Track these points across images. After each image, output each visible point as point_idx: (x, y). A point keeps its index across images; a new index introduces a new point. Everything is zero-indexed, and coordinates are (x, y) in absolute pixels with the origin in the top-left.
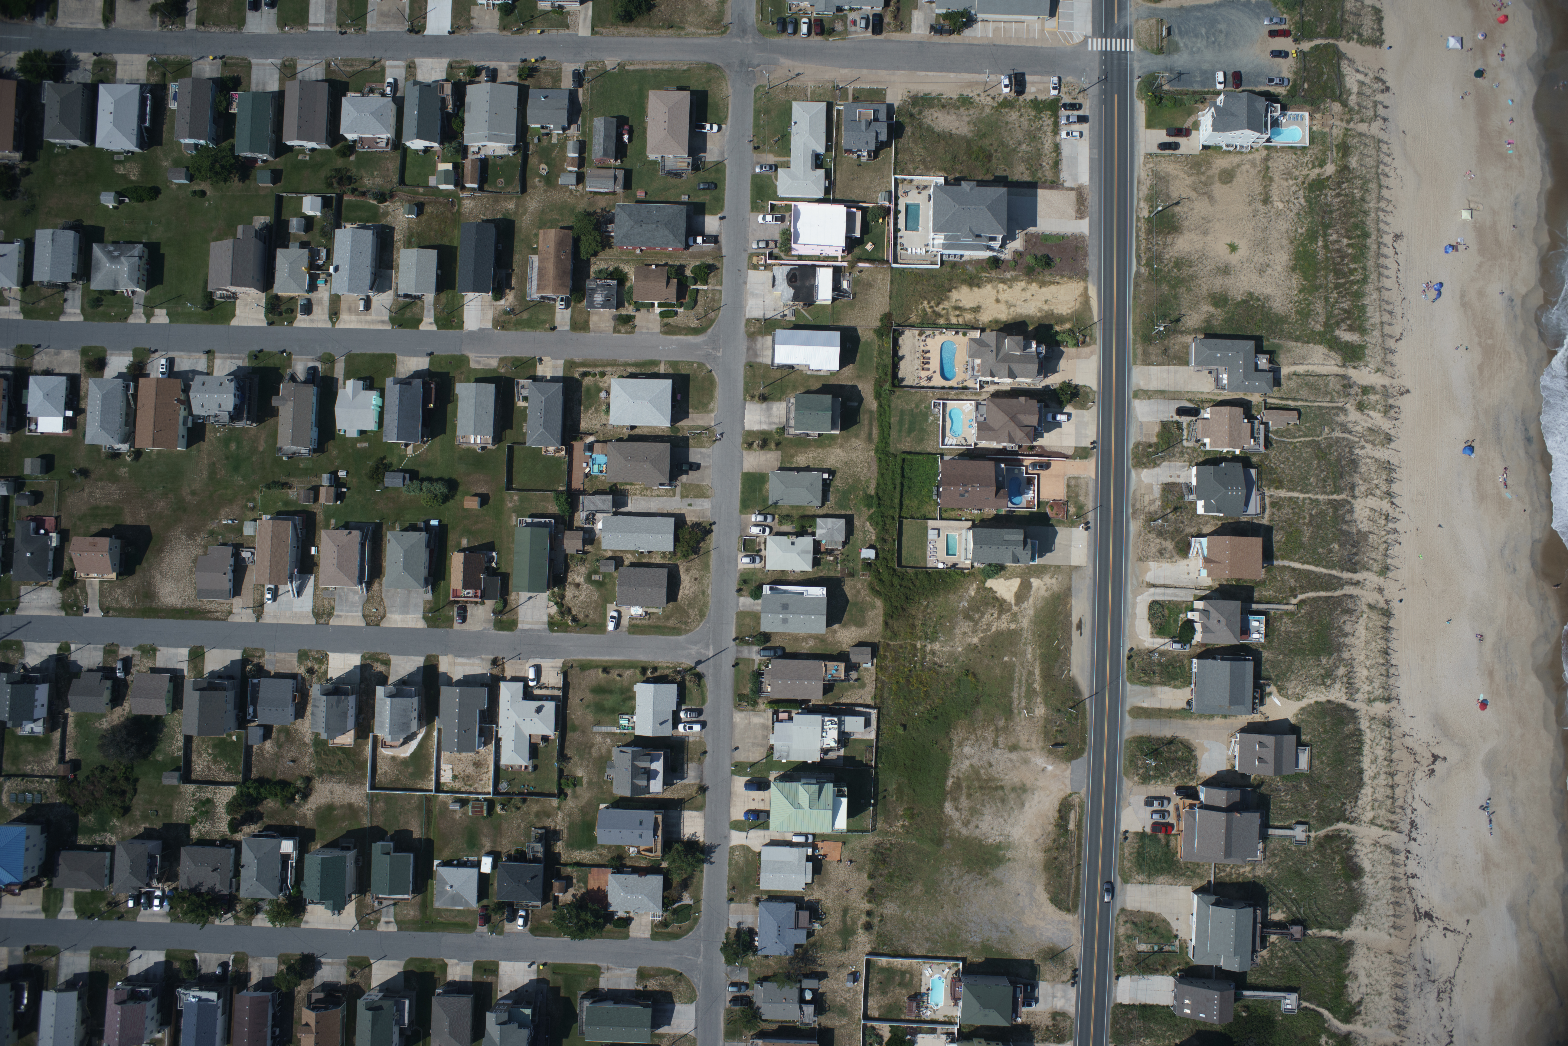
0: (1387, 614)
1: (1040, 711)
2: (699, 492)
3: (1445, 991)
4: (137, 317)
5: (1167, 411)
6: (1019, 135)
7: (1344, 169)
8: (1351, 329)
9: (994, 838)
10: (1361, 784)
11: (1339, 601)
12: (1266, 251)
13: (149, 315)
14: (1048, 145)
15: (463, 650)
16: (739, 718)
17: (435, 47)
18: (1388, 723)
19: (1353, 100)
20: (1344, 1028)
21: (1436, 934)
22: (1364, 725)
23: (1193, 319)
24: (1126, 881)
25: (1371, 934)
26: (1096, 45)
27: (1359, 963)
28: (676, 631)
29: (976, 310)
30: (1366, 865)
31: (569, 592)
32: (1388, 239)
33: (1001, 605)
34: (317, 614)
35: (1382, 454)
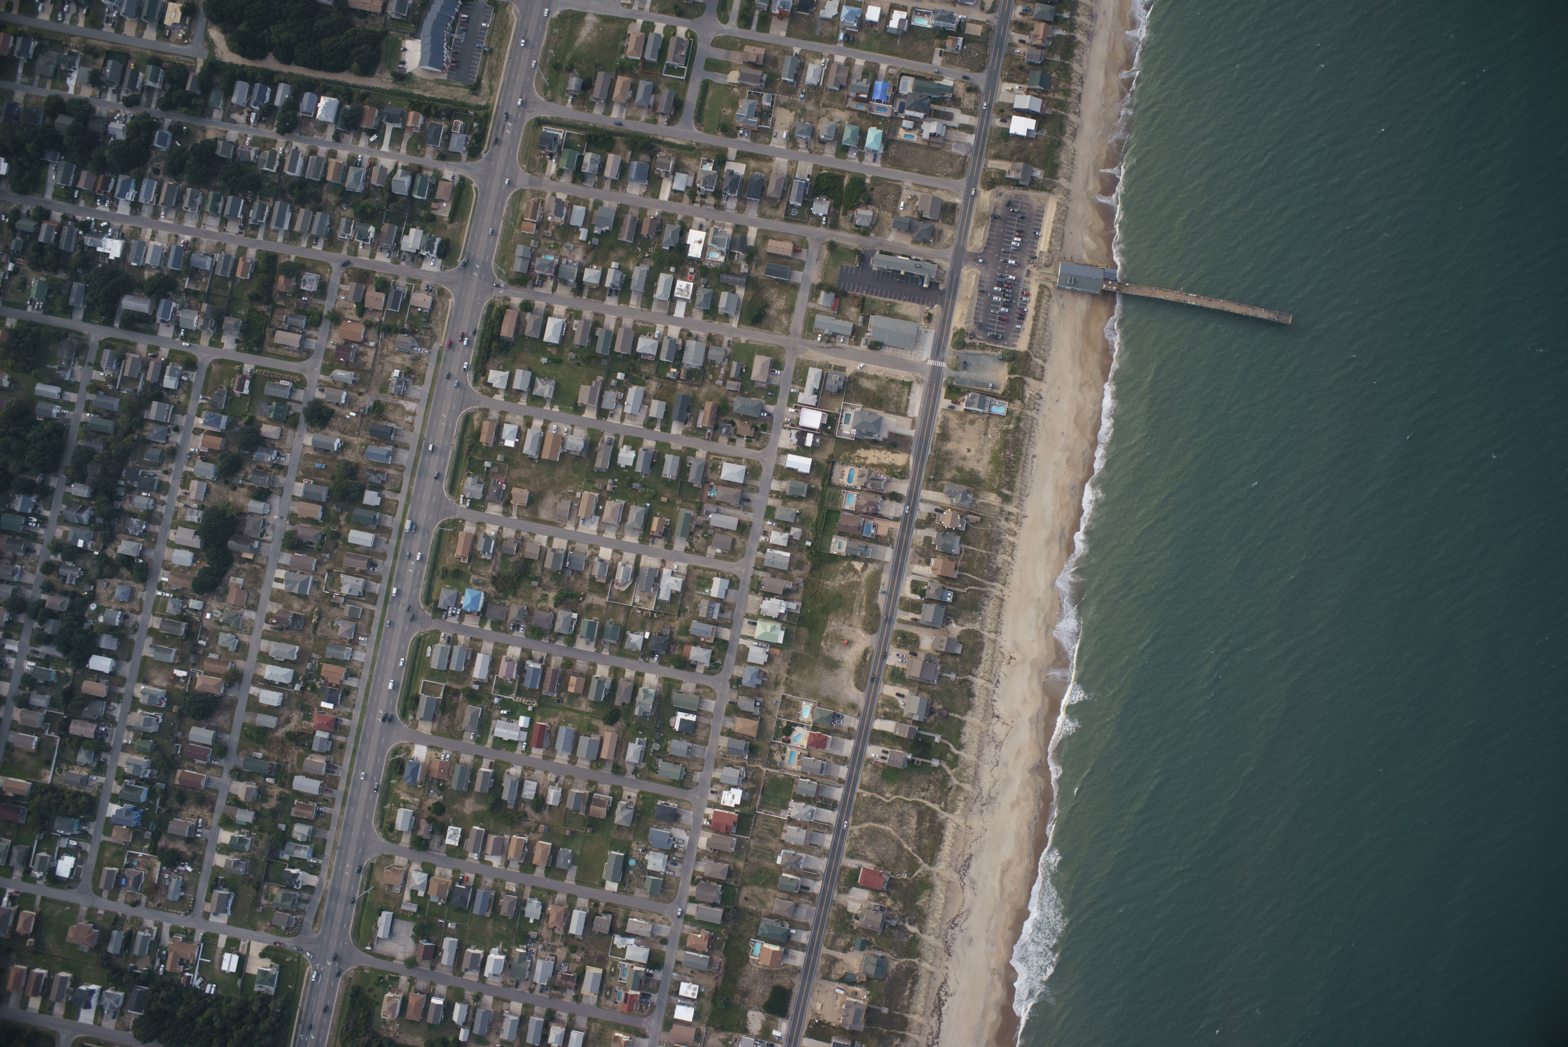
0: (1002, 600)
1: (863, 613)
2: (749, 510)
3: (999, 745)
4: (547, 407)
5: (931, 509)
6: (894, 394)
7: (1017, 428)
8: (1008, 489)
9: (837, 658)
10: (980, 663)
11: (983, 592)
12: (982, 453)
13: (552, 407)
14: (905, 398)
15: (652, 554)
16: (750, 597)
17: (677, 322)
18: (994, 641)
19: (1026, 400)
20: (957, 752)
21: (999, 724)
22: (985, 641)
23: (948, 475)
24: (885, 683)
25: (974, 719)
26: (931, 363)
27: (967, 729)
28: (732, 560)
29: (866, 458)
30: (977, 693)
31: (695, 539)
32: (1030, 457)
33: (855, 572)
34: (598, 531)
35: (1011, 539)
